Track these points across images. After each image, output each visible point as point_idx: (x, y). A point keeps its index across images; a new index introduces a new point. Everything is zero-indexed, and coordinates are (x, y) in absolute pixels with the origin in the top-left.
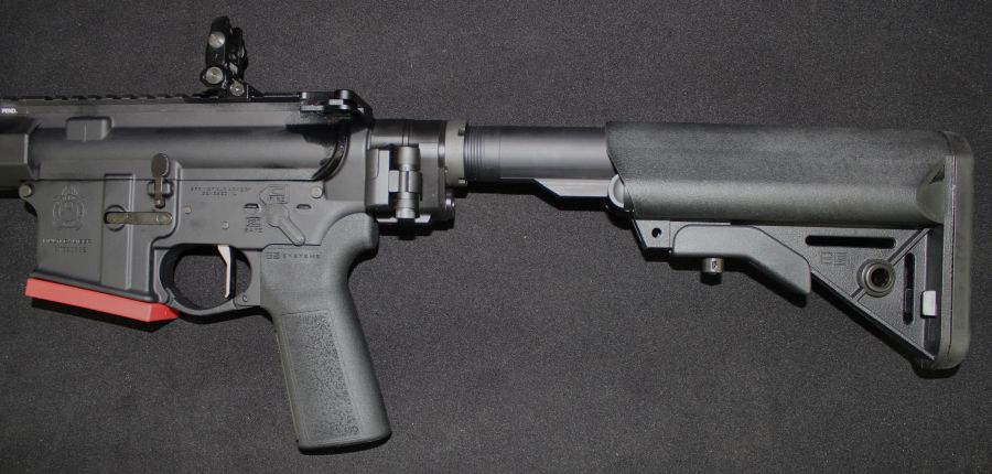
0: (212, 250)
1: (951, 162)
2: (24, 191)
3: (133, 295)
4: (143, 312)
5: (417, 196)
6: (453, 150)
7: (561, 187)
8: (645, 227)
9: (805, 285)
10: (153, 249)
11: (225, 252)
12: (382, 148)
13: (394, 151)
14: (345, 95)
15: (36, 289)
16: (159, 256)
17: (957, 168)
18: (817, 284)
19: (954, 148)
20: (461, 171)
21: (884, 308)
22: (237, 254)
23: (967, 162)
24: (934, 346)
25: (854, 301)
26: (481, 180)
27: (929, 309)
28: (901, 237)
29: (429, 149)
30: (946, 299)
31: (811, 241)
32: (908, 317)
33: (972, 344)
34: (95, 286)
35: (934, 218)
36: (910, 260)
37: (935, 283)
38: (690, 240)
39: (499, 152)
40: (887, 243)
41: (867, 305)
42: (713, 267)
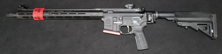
0: (126, 26)
1: (213, 15)
2: (102, 19)
3: (117, 32)
4: (119, 34)
5: (153, 20)
6: (157, 15)
7: (169, 19)
8: (179, 23)
9: (197, 30)
10: (119, 26)
11: (128, 27)
12: (150, 14)
13: (151, 14)
14: (144, 8)
15: (104, 31)
16: (120, 27)
17: (214, 16)
18: (199, 30)
19: (214, 13)
20: (157, 17)
21: (207, 32)
22: (129, 26)
23: (215, 15)
24: (213, 36)
25: (203, 31)
26: (159, 18)
27: (212, 32)
28: (208, 24)
29: (154, 15)
30: (214, 31)
31: (198, 24)
32: (210, 33)
33: (218, 36)
34: (112, 31)
35: (212, 21)
36: (209, 26)
37: (213, 29)
38: (184, 24)
39: (161, 15)
40: (207, 25)
41: (205, 32)
42: (186, 28)
